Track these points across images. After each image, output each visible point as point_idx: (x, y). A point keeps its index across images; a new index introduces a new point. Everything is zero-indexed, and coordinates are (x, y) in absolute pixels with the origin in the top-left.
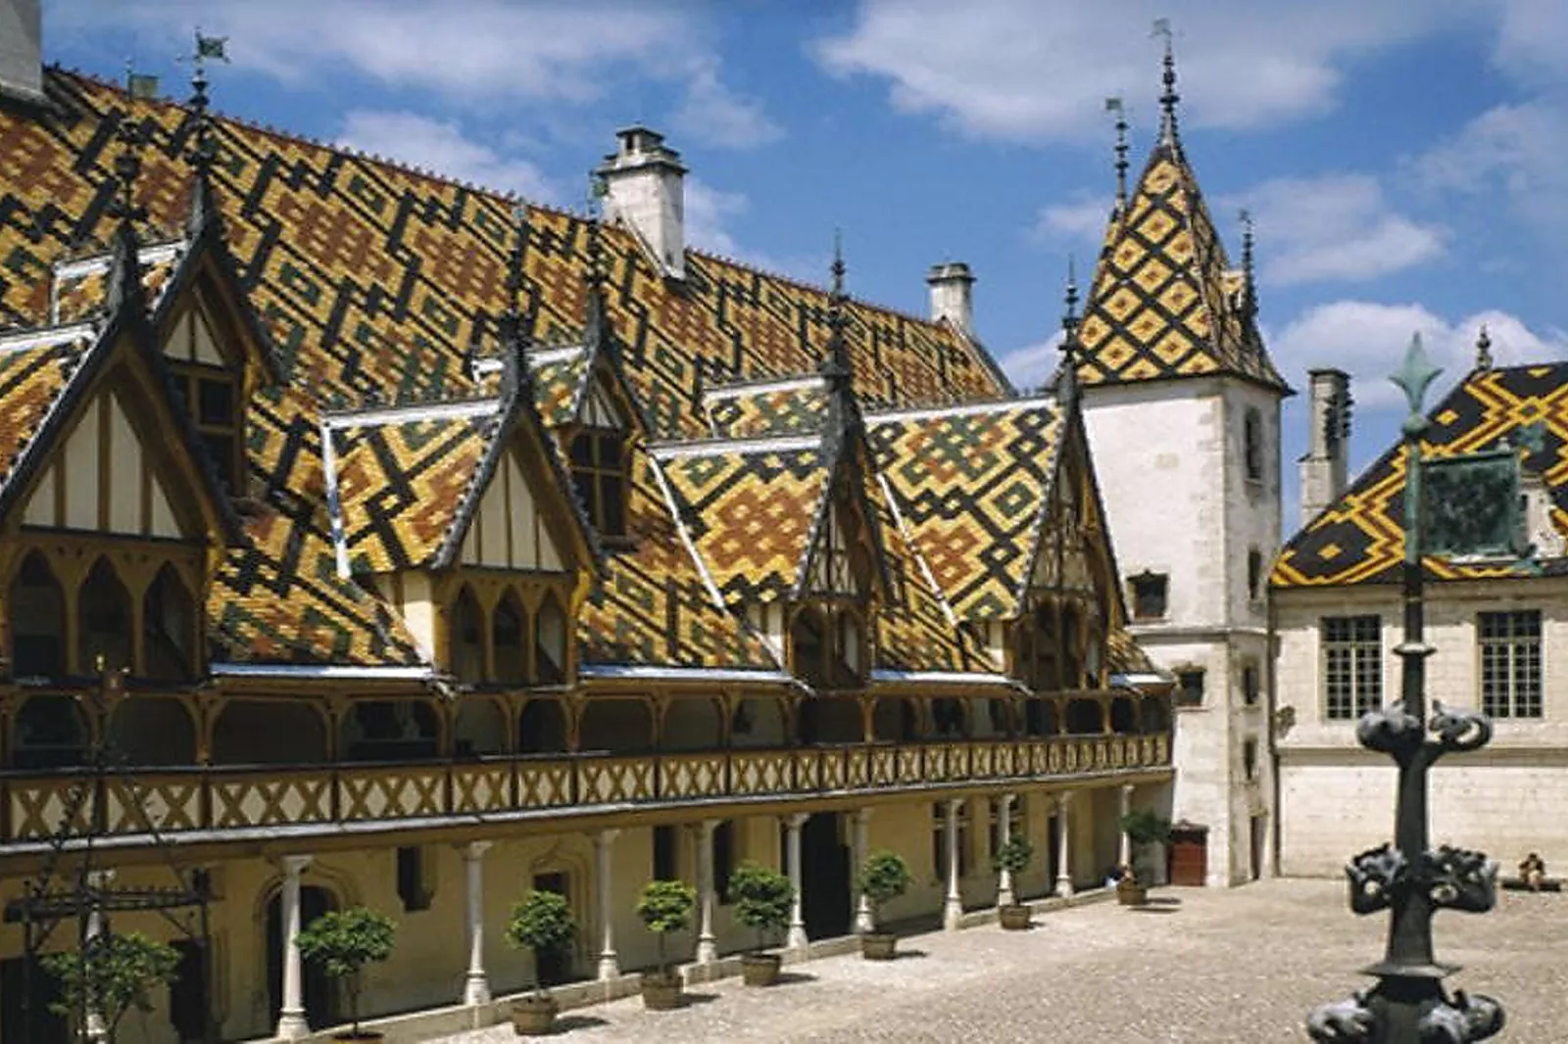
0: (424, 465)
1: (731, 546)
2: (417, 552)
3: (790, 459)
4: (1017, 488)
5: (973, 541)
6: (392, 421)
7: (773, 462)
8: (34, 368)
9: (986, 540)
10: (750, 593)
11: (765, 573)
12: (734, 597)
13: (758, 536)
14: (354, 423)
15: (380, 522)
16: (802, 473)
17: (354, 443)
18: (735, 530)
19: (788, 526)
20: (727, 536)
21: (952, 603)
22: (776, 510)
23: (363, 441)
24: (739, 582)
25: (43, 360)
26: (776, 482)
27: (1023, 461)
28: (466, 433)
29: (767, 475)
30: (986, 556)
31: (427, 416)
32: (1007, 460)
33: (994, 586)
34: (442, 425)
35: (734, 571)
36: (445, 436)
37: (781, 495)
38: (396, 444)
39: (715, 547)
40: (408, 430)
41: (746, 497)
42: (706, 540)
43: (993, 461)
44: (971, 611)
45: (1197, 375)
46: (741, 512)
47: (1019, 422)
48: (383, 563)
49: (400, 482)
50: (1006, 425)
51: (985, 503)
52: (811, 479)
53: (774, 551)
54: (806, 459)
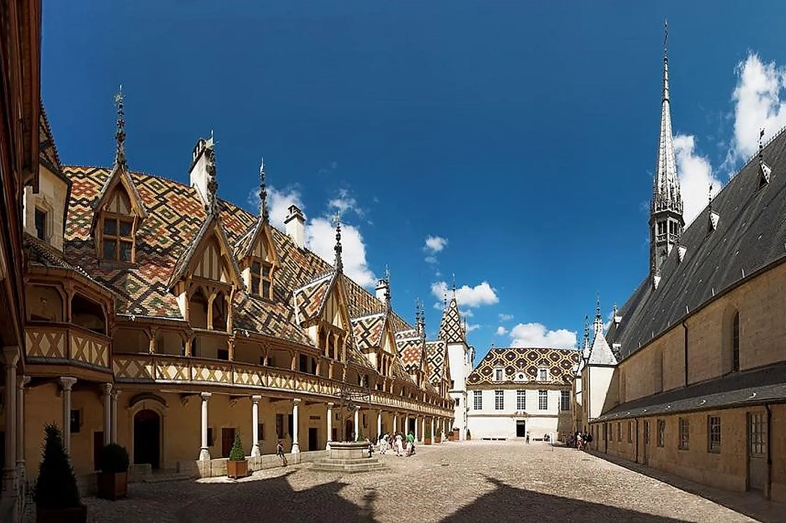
0: (371, 327)
1: (406, 359)
2: (373, 344)
3: (415, 342)
4: (439, 358)
5: (433, 368)
6: (363, 319)
7: (412, 342)
8: (321, 286)
9: (435, 367)
10: (411, 368)
11: (413, 364)
12: (408, 369)
13: (411, 357)
14: (356, 320)
15: (364, 339)
16: (418, 344)
17: (357, 324)
18: (407, 356)
19: (416, 355)
20: (405, 357)
21: (430, 379)
22: (414, 352)
23: (358, 324)
24: (408, 366)
25: (322, 284)
26: (413, 346)
27: (440, 352)
28: (378, 320)
29: (412, 345)
30: (435, 371)
31: (370, 317)
32: (437, 352)
33: (436, 376)
34: (374, 319)
35: (407, 364)
36: (375, 321)
37: (414, 349)
38: (365, 323)
39: (403, 359)
40: (367, 320)
41: (408, 350)
42: (402, 358)
43: (435, 353)
44: (433, 381)
45: (460, 342)
46: (407, 352)
47: (438, 345)
48: (366, 346)
49: (367, 330)
50: (436, 345)
51: (434, 360)
52: (419, 345)
53: (414, 360)
54: (418, 342)
